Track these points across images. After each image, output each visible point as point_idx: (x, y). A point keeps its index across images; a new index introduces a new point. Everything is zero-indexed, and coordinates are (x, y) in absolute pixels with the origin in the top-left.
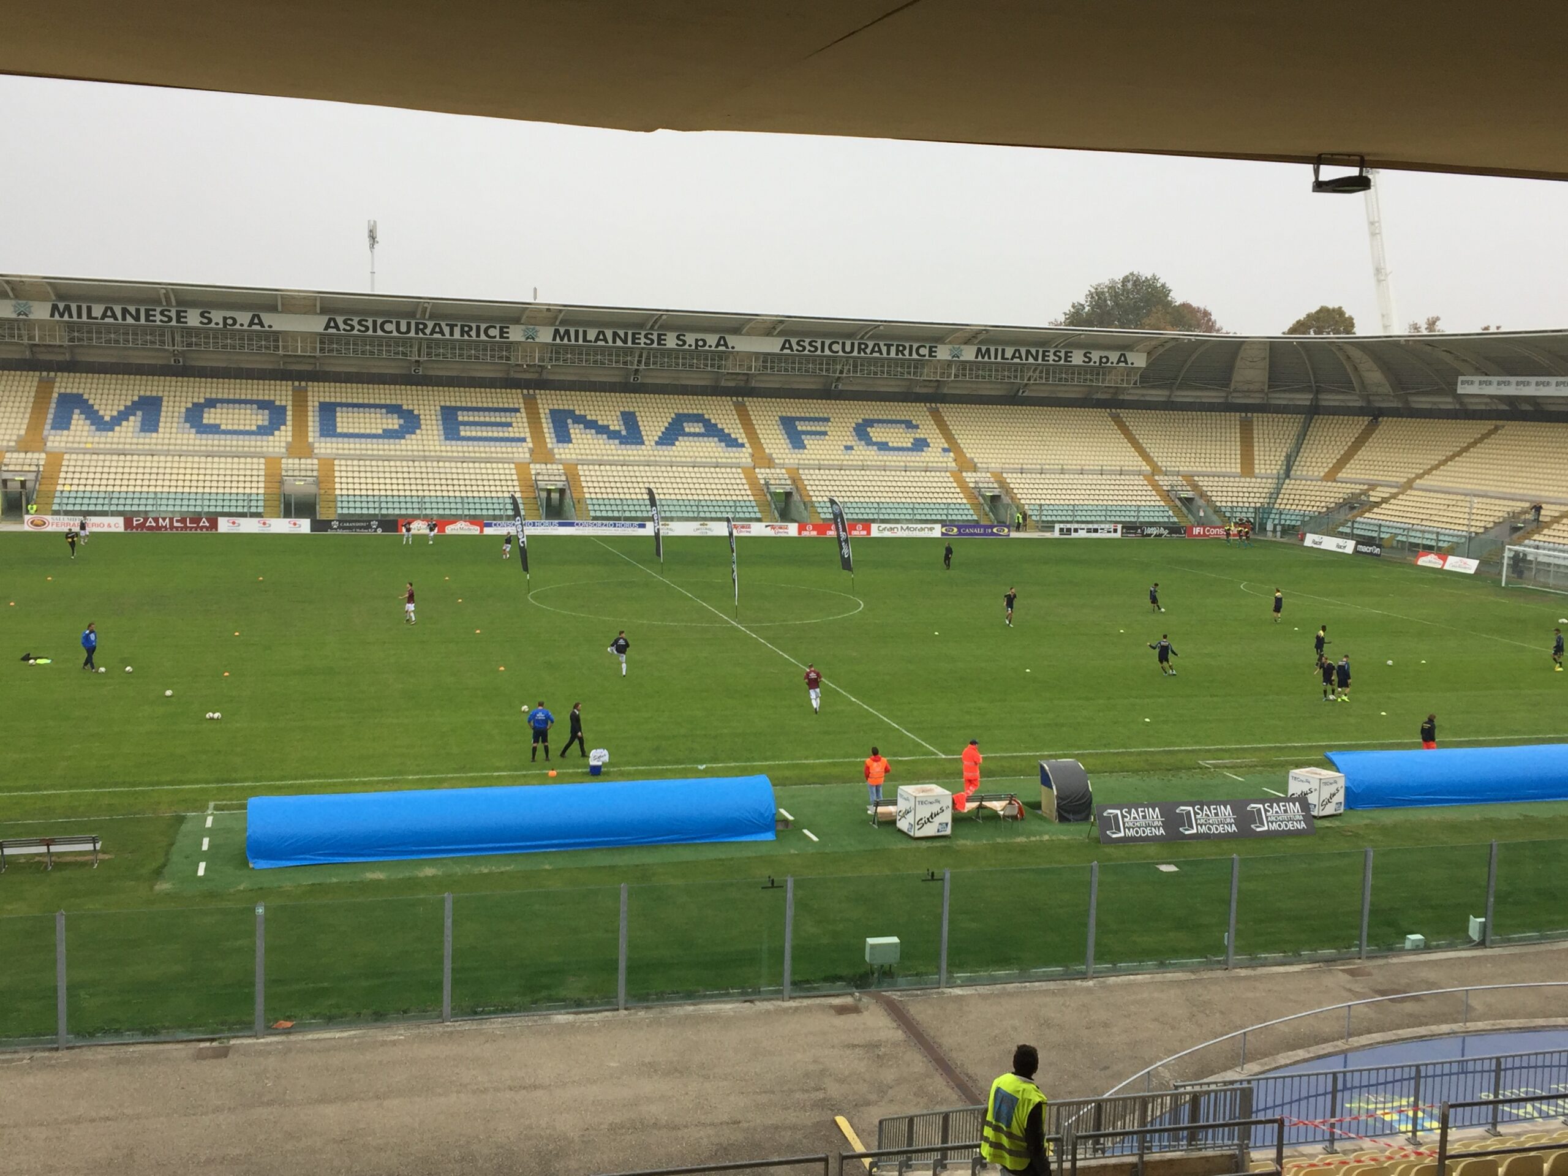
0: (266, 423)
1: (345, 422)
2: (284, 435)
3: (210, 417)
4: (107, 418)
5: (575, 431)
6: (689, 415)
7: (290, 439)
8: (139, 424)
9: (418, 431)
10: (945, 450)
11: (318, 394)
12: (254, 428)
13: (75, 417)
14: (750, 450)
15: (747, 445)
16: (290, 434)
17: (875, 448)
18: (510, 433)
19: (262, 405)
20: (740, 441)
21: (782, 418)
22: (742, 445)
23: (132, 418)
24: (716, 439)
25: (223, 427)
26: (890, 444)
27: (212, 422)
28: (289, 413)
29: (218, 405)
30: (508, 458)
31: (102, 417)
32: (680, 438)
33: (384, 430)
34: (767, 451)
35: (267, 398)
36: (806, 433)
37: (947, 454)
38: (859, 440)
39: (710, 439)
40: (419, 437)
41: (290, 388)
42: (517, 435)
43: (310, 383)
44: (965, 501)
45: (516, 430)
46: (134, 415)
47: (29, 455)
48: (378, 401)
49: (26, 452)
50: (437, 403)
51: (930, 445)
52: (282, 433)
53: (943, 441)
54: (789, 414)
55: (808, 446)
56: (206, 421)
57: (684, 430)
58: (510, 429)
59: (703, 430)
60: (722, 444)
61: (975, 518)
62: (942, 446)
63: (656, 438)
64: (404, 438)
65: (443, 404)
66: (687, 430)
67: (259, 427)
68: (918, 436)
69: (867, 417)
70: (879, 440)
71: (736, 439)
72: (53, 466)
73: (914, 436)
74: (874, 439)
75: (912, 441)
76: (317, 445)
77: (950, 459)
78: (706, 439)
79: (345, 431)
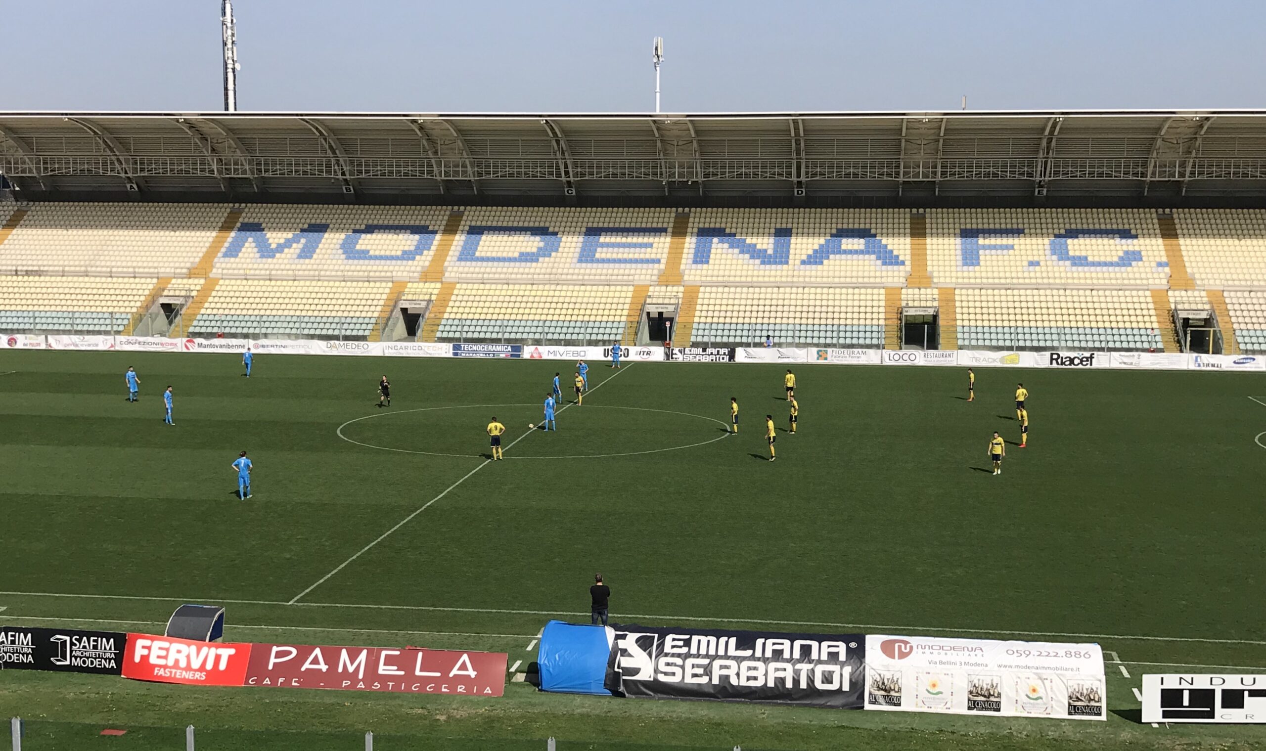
0: (412, 248)
1: (486, 245)
2: (425, 259)
3: (362, 244)
4: (273, 246)
5: (718, 251)
6: (849, 230)
7: (427, 264)
8: (298, 251)
9: (553, 254)
10: (1160, 264)
11: (474, 216)
12: (399, 253)
13: (247, 245)
14: (908, 268)
15: (908, 263)
16: (430, 258)
17: (1068, 263)
18: (648, 254)
19: (414, 231)
20: (901, 258)
21: (963, 231)
22: (903, 263)
23: (294, 245)
24: (873, 257)
25: (371, 253)
26: (1090, 259)
27: (363, 248)
28: (437, 238)
29: (377, 231)
30: (629, 281)
31: (270, 245)
34: (929, 269)
35: (423, 223)
36: (984, 247)
37: (1160, 269)
38: (1052, 254)
39: (867, 256)
40: (552, 259)
41: (448, 213)
42: (653, 256)
43: (468, 208)
44: (1155, 325)
45: (654, 250)
46: (298, 242)
47: (191, 281)
48: (526, 224)
49: (190, 278)
50: (585, 224)
51: (1144, 259)
52: (423, 258)
53: (1163, 253)
54: (974, 226)
55: (982, 263)
56: (358, 247)
57: (840, 246)
58: (649, 250)
59: (862, 247)
60: (879, 262)
61: (1160, 346)
62: (1158, 259)
63: (804, 257)
64: (537, 261)
65: (590, 225)
66: (844, 247)
67: (404, 252)
68: (1131, 248)
69: (1073, 226)
70: (1078, 253)
71: (897, 257)
72: (206, 292)
73: (1125, 248)
74: (1071, 253)
75: (1121, 254)
76: (450, 269)
77: (1162, 275)
78: (861, 256)
79: (483, 254)
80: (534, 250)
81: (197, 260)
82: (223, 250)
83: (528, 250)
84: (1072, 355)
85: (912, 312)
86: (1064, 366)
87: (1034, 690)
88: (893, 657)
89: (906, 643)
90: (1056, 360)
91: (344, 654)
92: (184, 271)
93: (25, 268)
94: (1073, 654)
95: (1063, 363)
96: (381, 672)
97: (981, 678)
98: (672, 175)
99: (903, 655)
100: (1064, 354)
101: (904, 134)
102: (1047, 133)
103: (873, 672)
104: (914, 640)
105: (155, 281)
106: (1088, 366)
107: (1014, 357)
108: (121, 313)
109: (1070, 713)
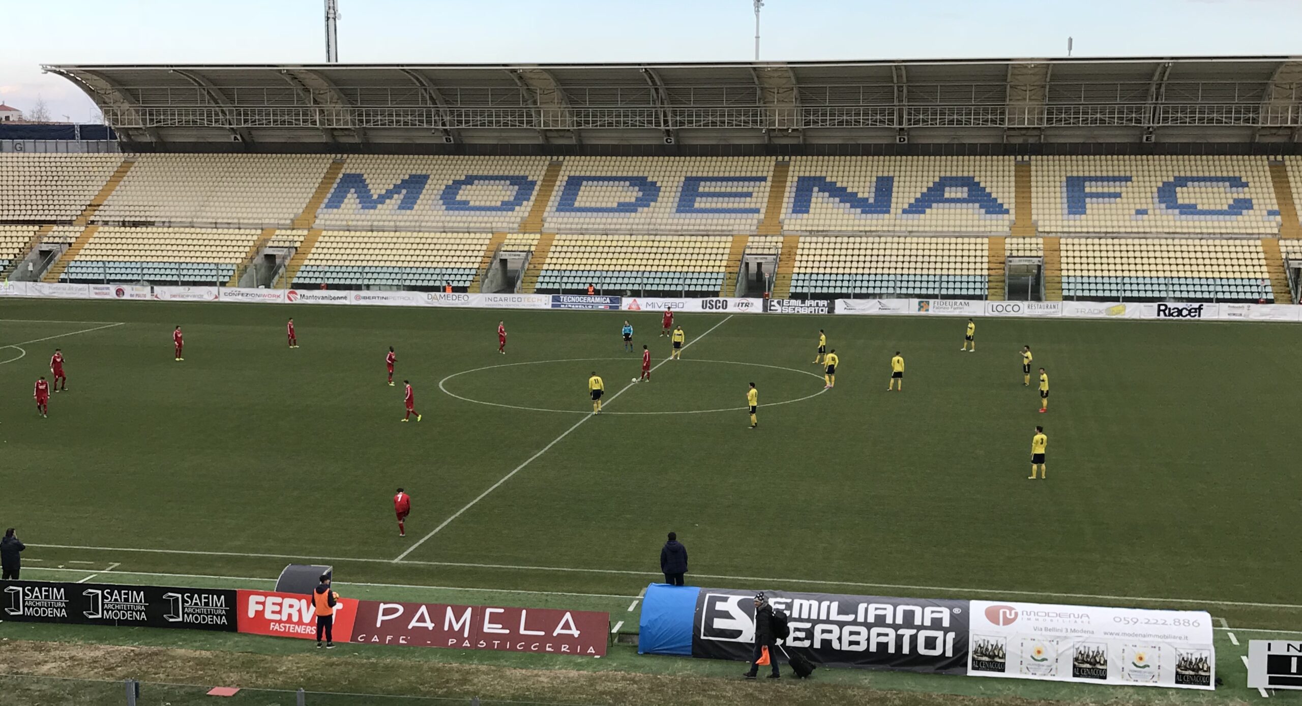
0: (512, 198)
1: (586, 196)
2: (524, 210)
3: (462, 195)
4: (375, 197)
5: (818, 199)
6: (951, 178)
7: (526, 214)
8: (399, 202)
9: (652, 204)
10: (1271, 213)
11: (573, 166)
12: (499, 204)
13: (349, 195)
14: (1013, 217)
15: (1012, 211)
16: (529, 209)
17: (1177, 211)
18: (747, 203)
19: (514, 180)
20: (1006, 206)
21: (1070, 180)
22: (1007, 212)
23: (396, 196)
24: (977, 205)
25: (472, 204)
26: (1199, 207)
27: (464, 198)
28: (537, 188)
29: (476, 182)
30: (728, 230)
31: (372, 196)
32: (934, 205)
33: (619, 204)
34: (1034, 217)
35: (522, 173)
36: (1092, 195)
37: (1272, 217)
38: (1160, 202)
39: (970, 205)
40: (651, 209)
41: (547, 163)
42: (753, 206)
43: (567, 158)
44: (1266, 275)
45: (754, 200)
46: (399, 193)
47: (294, 232)
48: (625, 174)
49: (293, 229)
50: (684, 174)
51: (1255, 207)
52: (523, 208)
53: (1275, 201)
54: (1081, 174)
55: (1088, 211)
56: (458, 198)
57: (943, 195)
58: (748, 199)
59: (965, 195)
60: (983, 211)
61: (1271, 296)
62: (1269, 208)
63: (906, 206)
64: (635, 211)
65: (689, 174)
66: (947, 195)
67: (503, 203)
68: (1241, 196)
69: (1182, 174)
70: (1187, 201)
71: (1002, 205)
72: (309, 242)
73: (1235, 196)
74: (1180, 201)
75: (1231, 202)
76: (549, 220)
77: (1274, 224)
78: (964, 205)
79: (582, 205)
80: (633, 200)
81: (301, 211)
82: (326, 201)
83: (627, 200)
84: (1180, 305)
85: (1016, 262)
86: (1171, 317)
87: (1141, 659)
88: (998, 624)
89: (1011, 609)
90: (1164, 311)
91: (449, 613)
92: (288, 222)
93: (133, 219)
94: (1182, 622)
95: (1171, 315)
96: (486, 630)
97: (1087, 645)
98: (773, 123)
99: (1007, 622)
100: (1171, 305)
101: (1009, 79)
102: (1156, 78)
103: (976, 638)
104: (1019, 607)
105: (259, 232)
106: (1197, 318)
107: (1121, 308)
108: (227, 264)
109: (1177, 682)
